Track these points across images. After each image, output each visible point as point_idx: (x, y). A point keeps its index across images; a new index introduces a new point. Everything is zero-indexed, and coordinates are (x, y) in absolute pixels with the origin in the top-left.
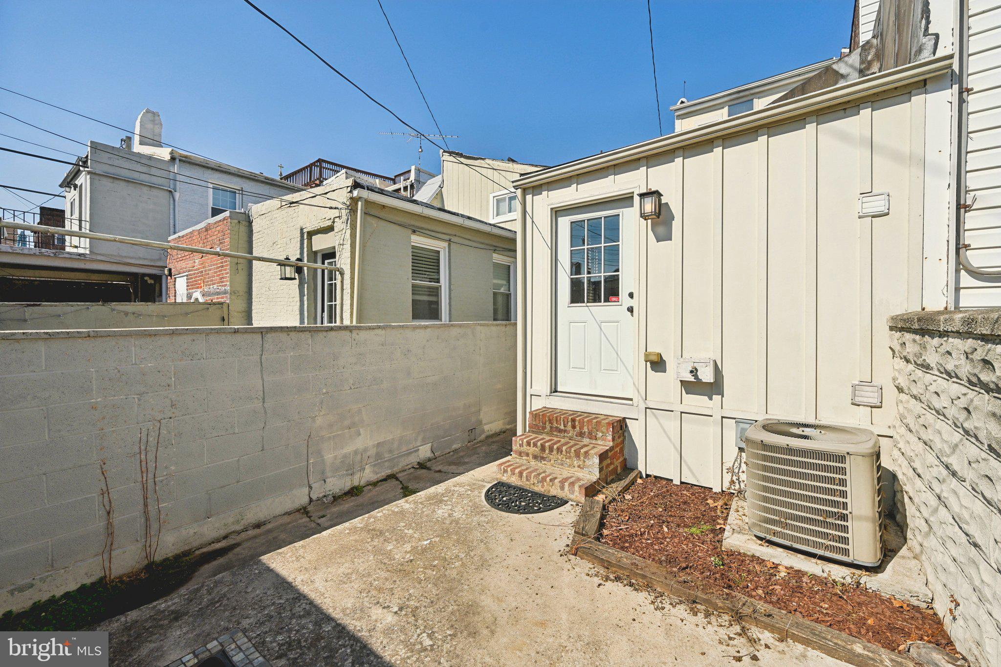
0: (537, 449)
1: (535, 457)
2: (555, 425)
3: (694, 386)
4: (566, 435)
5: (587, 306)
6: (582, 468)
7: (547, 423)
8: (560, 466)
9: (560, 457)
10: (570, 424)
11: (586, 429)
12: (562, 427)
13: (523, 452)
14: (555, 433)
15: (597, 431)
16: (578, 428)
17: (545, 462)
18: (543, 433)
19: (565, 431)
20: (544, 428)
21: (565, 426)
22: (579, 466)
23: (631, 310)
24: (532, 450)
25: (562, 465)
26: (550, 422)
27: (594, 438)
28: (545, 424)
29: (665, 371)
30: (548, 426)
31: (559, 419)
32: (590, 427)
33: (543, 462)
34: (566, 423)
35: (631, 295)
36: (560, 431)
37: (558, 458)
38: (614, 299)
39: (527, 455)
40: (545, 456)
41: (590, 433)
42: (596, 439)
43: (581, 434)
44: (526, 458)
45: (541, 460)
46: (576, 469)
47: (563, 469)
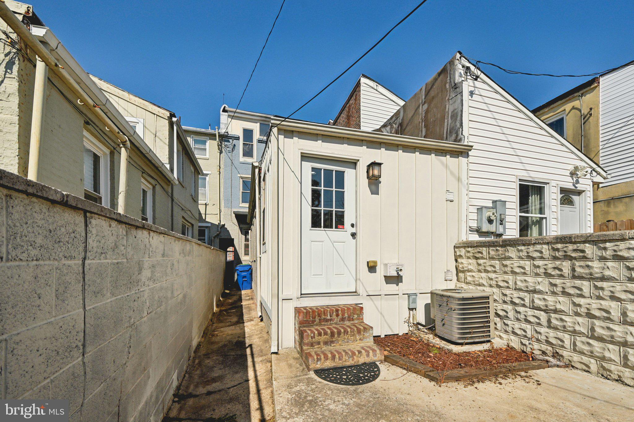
0: (327, 337)
1: (326, 343)
2: (323, 317)
3: (389, 280)
4: (332, 322)
5: (325, 230)
6: (362, 340)
7: (317, 317)
8: (346, 344)
9: (346, 337)
10: (334, 313)
11: (346, 315)
12: (329, 317)
13: (315, 342)
14: (323, 323)
15: (354, 314)
16: (340, 316)
17: (334, 344)
18: (313, 325)
19: (331, 320)
20: (313, 322)
21: (331, 316)
22: (360, 339)
23: (354, 235)
24: (323, 338)
25: (348, 342)
26: (319, 315)
27: (351, 319)
28: (315, 318)
29: (375, 272)
30: (317, 319)
31: (326, 312)
32: (349, 313)
33: (333, 345)
34: (331, 313)
35: (353, 225)
36: (327, 320)
37: (345, 339)
38: (341, 227)
39: (319, 343)
40: (334, 339)
41: (349, 317)
42: (353, 320)
43: (343, 319)
44: (318, 346)
45: (331, 343)
46: (358, 341)
47: (348, 345)
